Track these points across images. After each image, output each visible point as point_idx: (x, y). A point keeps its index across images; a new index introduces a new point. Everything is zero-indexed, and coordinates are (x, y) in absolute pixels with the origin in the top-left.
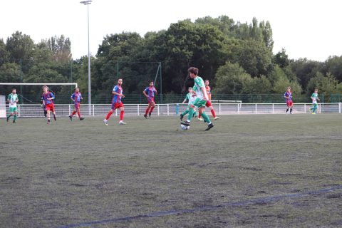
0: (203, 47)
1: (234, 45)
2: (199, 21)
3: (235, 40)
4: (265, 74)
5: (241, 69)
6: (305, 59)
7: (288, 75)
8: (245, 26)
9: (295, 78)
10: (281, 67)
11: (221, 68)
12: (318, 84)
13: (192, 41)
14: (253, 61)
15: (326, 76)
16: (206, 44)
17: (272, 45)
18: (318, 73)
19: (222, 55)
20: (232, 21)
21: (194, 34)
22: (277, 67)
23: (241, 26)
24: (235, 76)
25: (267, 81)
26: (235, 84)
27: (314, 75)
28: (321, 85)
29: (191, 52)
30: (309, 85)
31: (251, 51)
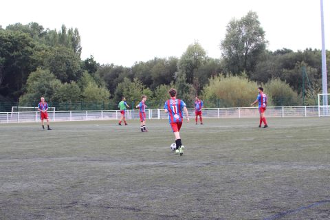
0: (15, 53)
1: (44, 51)
2: (10, 28)
3: (45, 46)
4: (75, 79)
5: (52, 75)
6: (112, 65)
7: (96, 80)
8: (54, 33)
9: (104, 83)
10: (90, 72)
11: (32, 75)
12: (125, 90)
13: (4, 47)
14: (63, 68)
15: (132, 81)
16: (17, 50)
17: (80, 51)
18: (125, 78)
19: (34, 61)
20: (41, 28)
21: (6, 41)
22: (86, 73)
23: (51, 32)
24: (46, 82)
25: (77, 86)
26: (47, 89)
27: (122, 81)
28: (129, 90)
29: (4, 59)
30: (117, 90)
31: (61, 58)
